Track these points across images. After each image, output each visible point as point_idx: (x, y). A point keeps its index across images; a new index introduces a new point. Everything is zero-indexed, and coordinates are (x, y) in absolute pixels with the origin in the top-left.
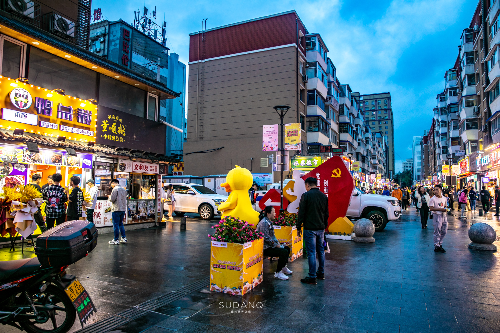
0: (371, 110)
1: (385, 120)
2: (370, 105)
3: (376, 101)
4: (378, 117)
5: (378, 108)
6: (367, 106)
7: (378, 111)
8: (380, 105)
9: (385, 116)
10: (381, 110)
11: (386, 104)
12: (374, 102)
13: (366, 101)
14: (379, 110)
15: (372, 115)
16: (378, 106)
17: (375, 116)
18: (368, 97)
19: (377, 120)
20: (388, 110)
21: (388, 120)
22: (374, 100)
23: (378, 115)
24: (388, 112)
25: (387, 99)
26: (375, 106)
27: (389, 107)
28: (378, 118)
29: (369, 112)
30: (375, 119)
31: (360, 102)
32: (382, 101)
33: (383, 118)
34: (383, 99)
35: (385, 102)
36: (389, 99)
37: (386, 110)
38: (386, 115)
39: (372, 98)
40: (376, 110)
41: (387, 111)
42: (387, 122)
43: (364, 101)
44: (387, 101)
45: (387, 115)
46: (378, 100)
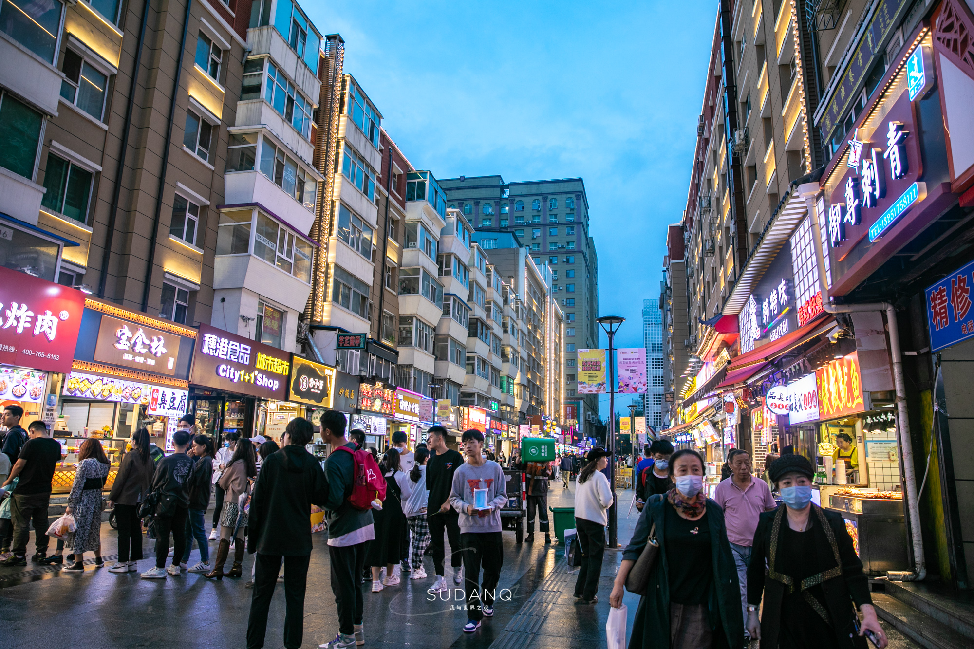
0: (529, 225)
1: (567, 252)
2: (529, 208)
3: (545, 199)
4: (548, 245)
5: (550, 219)
6: (519, 214)
7: (548, 228)
8: (554, 212)
9: (568, 243)
10: (558, 224)
11: (572, 210)
12: (539, 204)
13: (517, 199)
14: (553, 225)
15: (533, 239)
16: (548, 213)
17: (540, 240)
18: (524, 190)
19: (545, 253)
20: (575, 226)
21: (574, 252)
22: (540, 198)
23: (550, 239)
24: (575, 231)
25: (573, 196)
26: (541, 214)
27: (579, 217)
28: (550, 248)
29: (526, 229)
30: (541, 249)
31: (503, 202)
32: (561, 200)
33: (563, 248)
34: (564, 196)
35: (568, 204)
36: (581, 195)
37: (570, 224)
38: (569, 239)
39: (534, 191)
40: (544, 225)
41: (572, 229)
42: (572, 260)
43: (512, 199)
44: (575, 201)
45: (574, 238)
46: (550, 197)
